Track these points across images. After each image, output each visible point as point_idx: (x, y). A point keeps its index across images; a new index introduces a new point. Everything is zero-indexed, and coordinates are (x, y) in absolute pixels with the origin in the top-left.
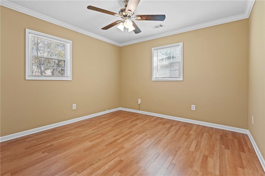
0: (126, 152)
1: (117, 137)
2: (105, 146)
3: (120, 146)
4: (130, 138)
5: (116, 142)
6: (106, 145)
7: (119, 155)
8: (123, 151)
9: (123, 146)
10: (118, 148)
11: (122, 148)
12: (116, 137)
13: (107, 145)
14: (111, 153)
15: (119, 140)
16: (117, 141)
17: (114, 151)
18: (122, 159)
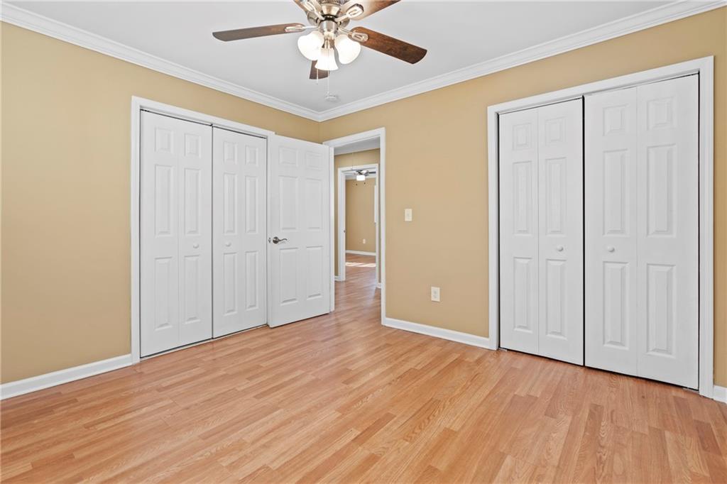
0: (335, 398)
1: (362, 452)
2: (395, 416)
3: (350, 416)
4: (312, 446)
5: (365, 428)
6: (393, 418)
7: (350, 393)
8: (342, 402)
9: (340, 414)
10: (355, 409)
11: (344, 410)
12: (367, 453)
13: (389, 417)
14: (371, 395)
15: (353, 437)
16: (359, 433)
17: (365, 400)
18: (345, 386)
